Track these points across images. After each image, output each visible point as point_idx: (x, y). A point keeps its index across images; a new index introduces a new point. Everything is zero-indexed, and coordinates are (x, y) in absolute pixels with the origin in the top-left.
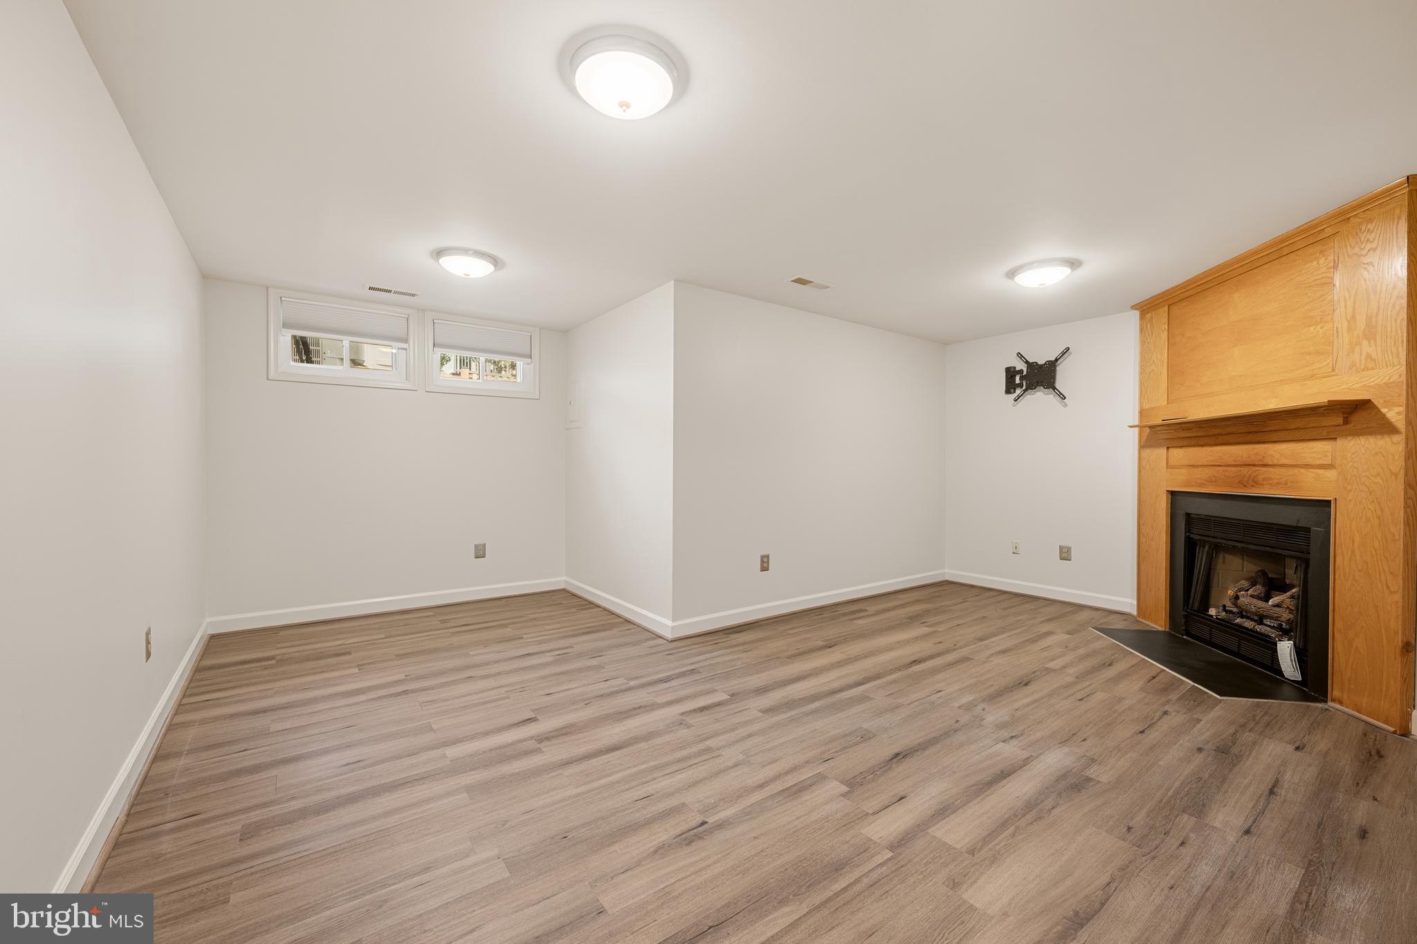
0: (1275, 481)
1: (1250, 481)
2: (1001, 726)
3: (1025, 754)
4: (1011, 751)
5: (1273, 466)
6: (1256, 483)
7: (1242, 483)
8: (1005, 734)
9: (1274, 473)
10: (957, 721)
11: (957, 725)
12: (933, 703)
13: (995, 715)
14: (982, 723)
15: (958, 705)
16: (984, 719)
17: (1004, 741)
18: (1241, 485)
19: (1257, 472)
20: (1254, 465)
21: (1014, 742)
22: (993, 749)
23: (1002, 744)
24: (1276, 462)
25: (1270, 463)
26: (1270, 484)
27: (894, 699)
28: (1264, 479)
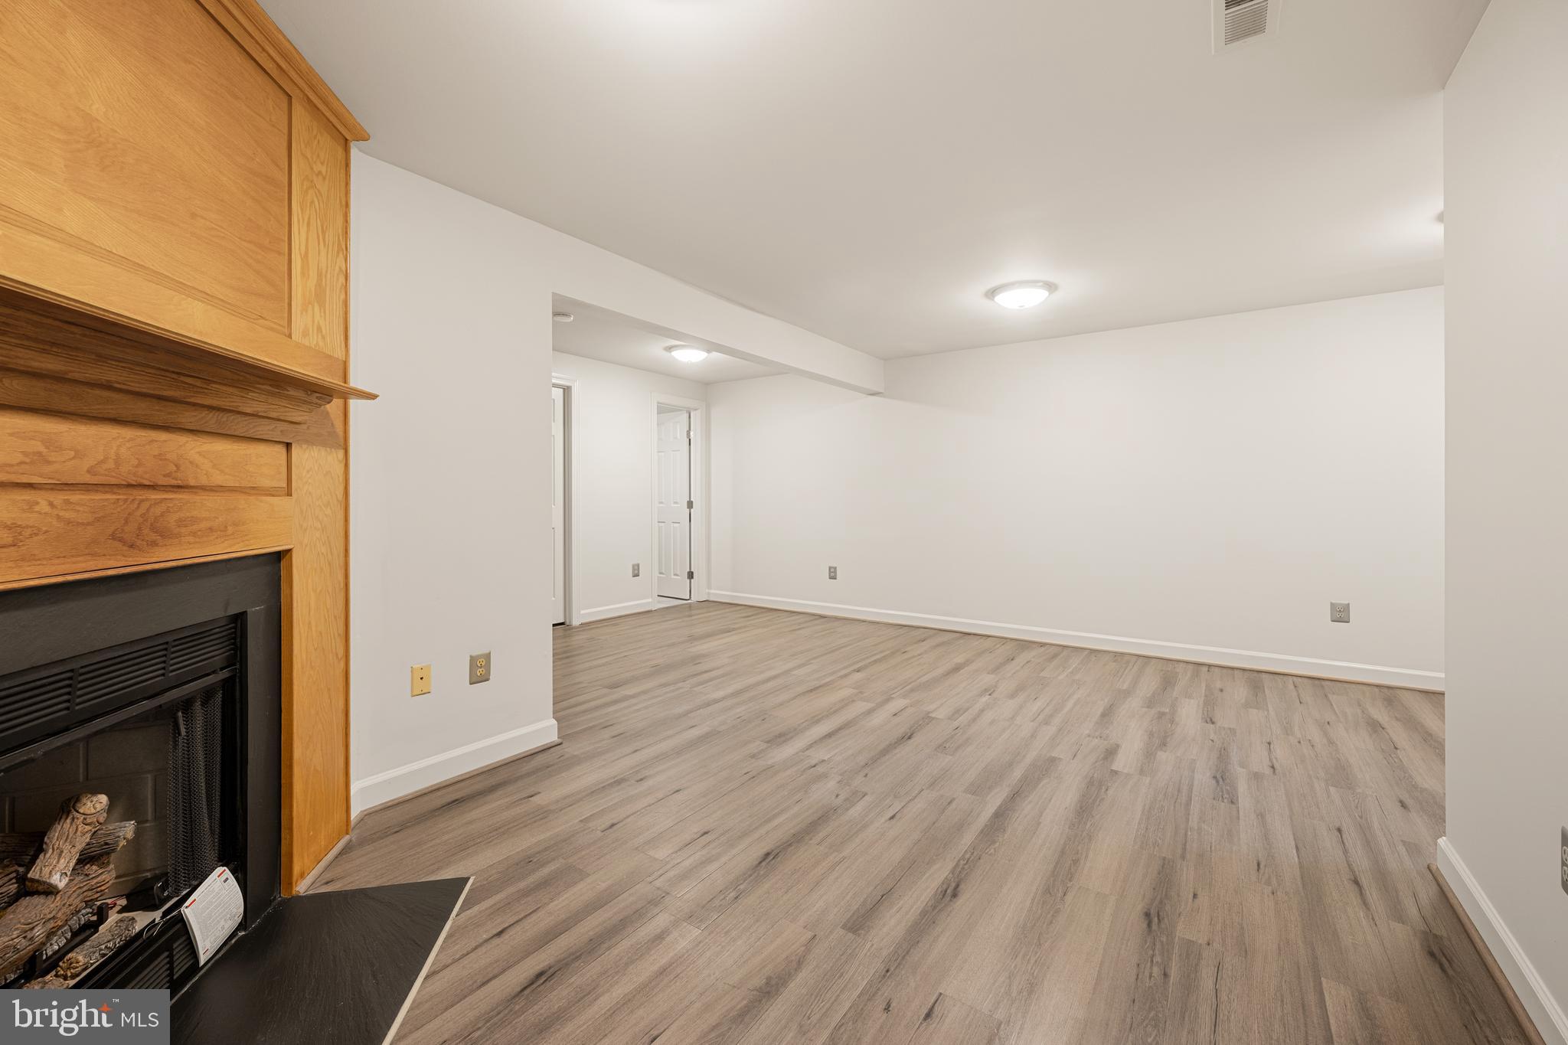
0: (204, 525)
1: (146, 531)
2: (824, 776)
3: (807, 753)
4: (818, 754)
5: (204, 488)
6: (163, 534)
7: (121, 540)
8: (820, 769)
9: (205, 506)
10: (866, 776)
11: (866, 772)
12: (895, 797)
13: (824, 792)
14: (840, 777)
15: (866, 798)
16: (838, 782)
17: (823, 761)
18: (117, 544)
19: (163, 507)
20: (153, 487)
21: (813, 762)
22: (832, 754)
23: (826, 758)
24: (204, 481)
25: (192, 483)
26: (194, 534)
27: (942, 796)
28: (181, 523)
